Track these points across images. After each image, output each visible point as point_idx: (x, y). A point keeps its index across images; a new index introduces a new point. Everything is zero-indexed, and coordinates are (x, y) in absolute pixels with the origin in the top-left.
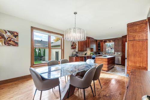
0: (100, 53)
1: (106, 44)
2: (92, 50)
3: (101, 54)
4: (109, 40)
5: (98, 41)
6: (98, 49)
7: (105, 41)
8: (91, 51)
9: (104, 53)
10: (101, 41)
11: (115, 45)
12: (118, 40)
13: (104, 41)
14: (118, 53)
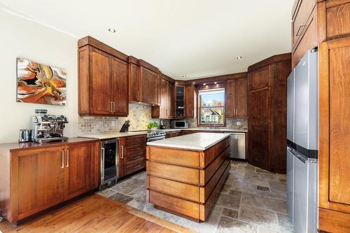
0: (182, 125)
1: (201, 93)
2: (154, 112)
3: (186, 128)
4: (211, 82)
5: (176, 83)
6: (178, 110)
7: (199, 85)
8: (153, 117)
9: (194, 124)
10: (187, 83)
11: (227, 97)
12: (236, 79)
13: (196, 86)
14: (234, 123)
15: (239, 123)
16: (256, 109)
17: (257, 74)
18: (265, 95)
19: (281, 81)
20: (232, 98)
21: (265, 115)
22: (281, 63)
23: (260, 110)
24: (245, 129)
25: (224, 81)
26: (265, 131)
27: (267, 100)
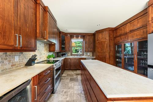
6: (62, 47)
9: (70, 54)
12: (89, 36)
15: (88, 54)
16: (100, 48)
17: (100, 34)
18: (105, 43)
19: (111, 38)
20: (87, 43)
21: (104, 51)
22: (111, 31)
23: (102, 49)
24: (91, 56)
25: (83, 36)
26: (104, 58)
27: (106, 45)
